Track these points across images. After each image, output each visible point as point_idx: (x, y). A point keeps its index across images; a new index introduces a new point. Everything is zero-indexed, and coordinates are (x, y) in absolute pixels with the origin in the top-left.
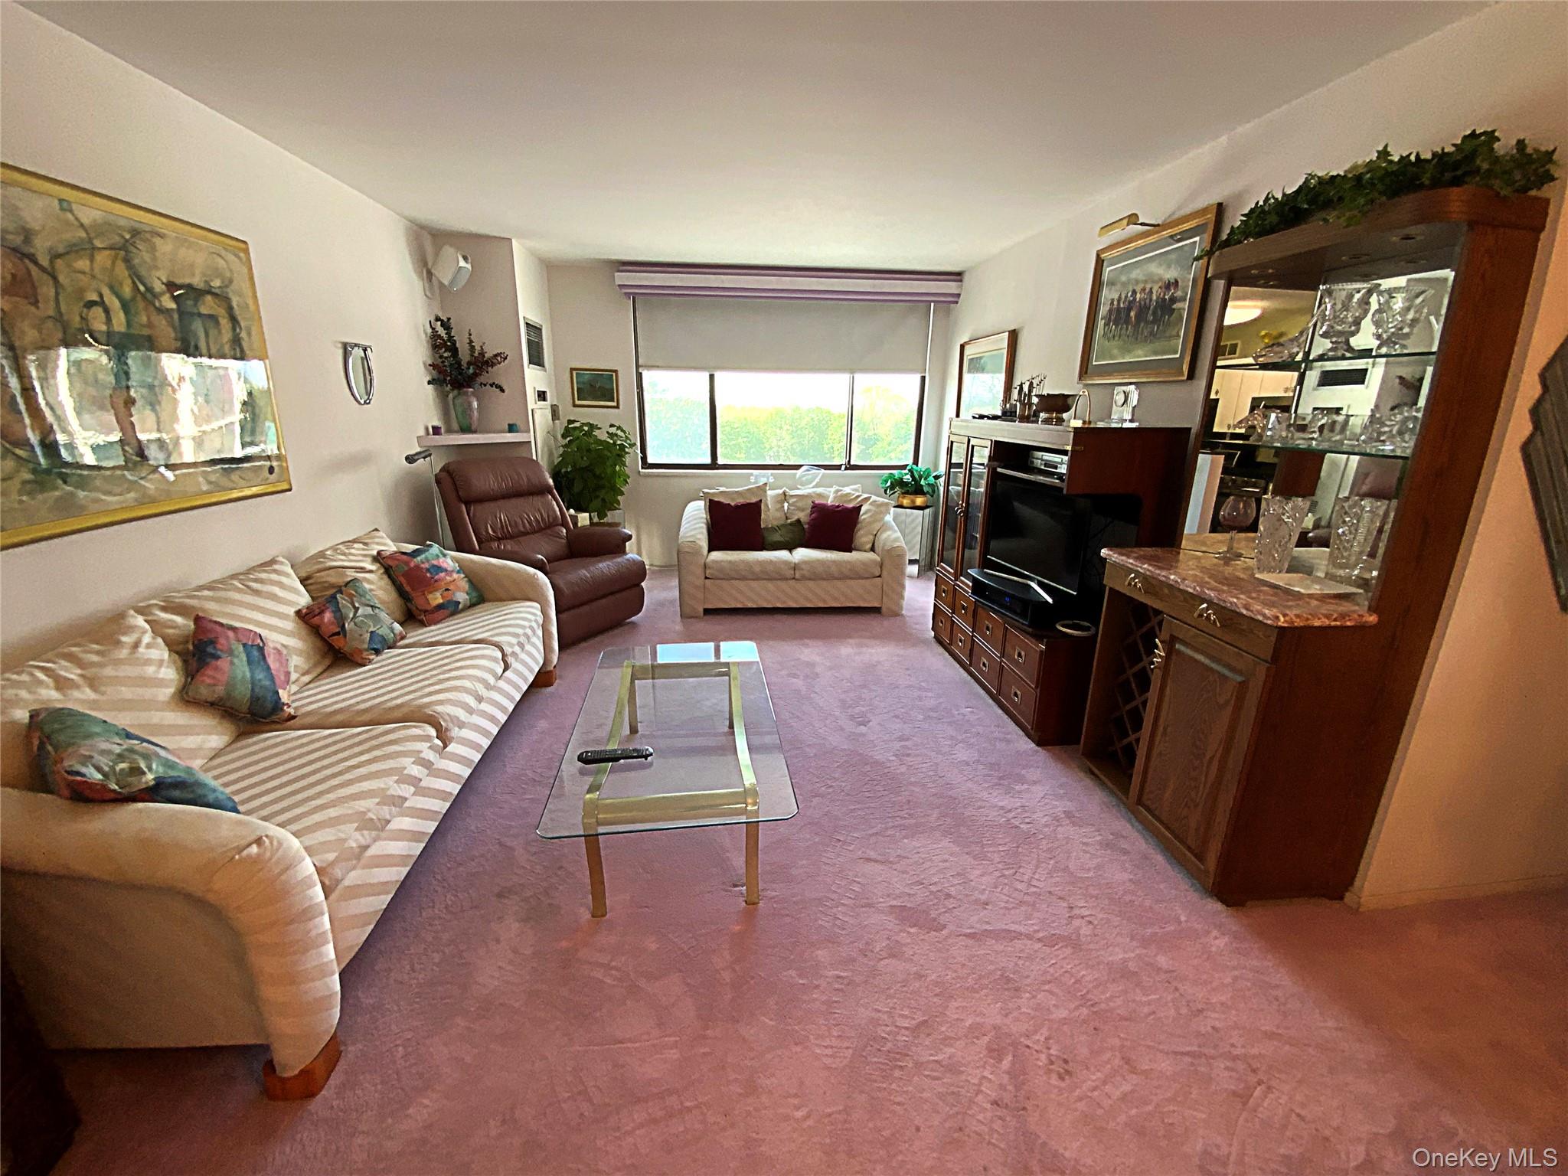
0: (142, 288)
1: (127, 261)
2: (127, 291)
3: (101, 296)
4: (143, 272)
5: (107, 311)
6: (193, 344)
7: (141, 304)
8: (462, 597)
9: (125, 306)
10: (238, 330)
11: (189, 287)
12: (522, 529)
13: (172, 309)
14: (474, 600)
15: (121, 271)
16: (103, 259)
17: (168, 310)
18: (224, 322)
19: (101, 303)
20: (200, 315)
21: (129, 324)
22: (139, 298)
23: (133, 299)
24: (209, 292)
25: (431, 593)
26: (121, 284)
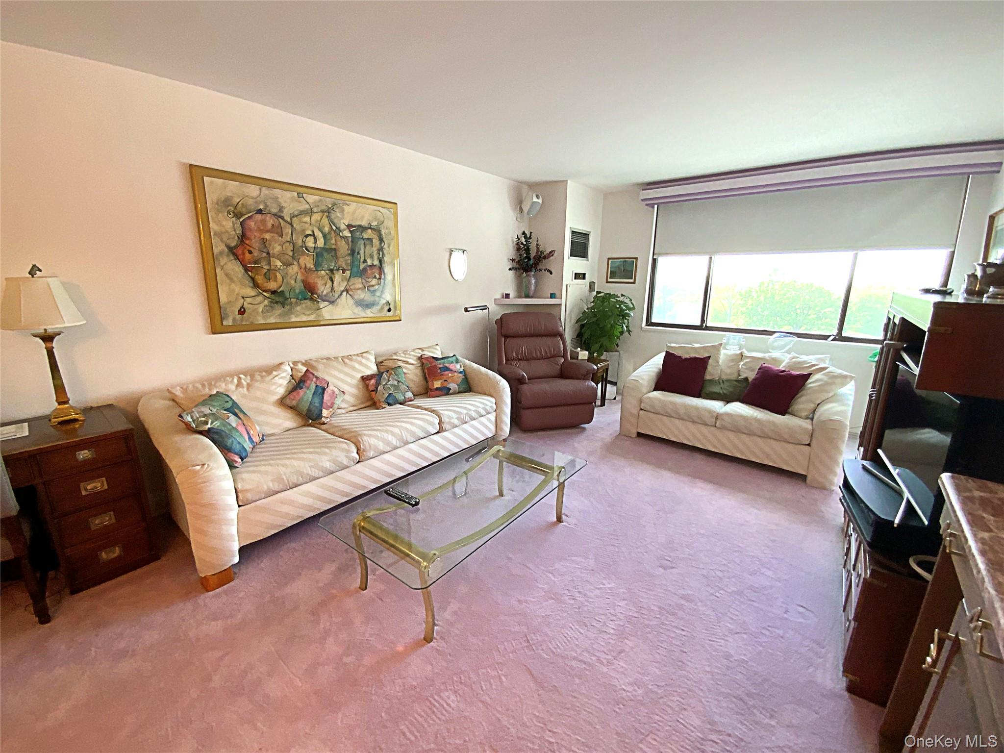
0: (334, 228)
1: (328, 217)
2: (327, 229)
3: (313, 232)
4: (336, 221)
5: (315, 239)
6: (357, 251)
7: (333, 235)
8: (453, 386)
9: (325, 236)
10: (383, 245)
11: (360, 226)
12: (535, 356)
13: (349, 237)
14: (461, 389)
15: (325, 221)
16: (316, 217)
17: (346, 237)
18: (376, 242)
19: (313, 235)
20: (363, 238)
21: (325, 244)
22: (332, 232)
23: (329, 233)
24: (370, 228)
25: (436, 380)
26: (324, 227)
